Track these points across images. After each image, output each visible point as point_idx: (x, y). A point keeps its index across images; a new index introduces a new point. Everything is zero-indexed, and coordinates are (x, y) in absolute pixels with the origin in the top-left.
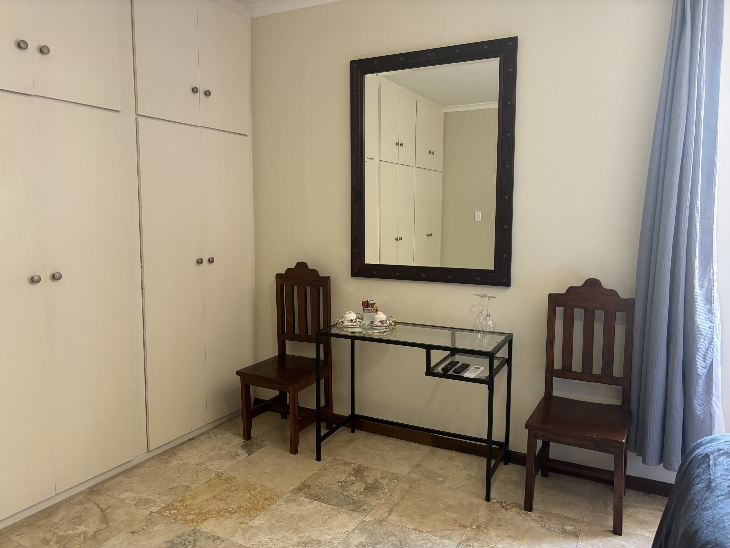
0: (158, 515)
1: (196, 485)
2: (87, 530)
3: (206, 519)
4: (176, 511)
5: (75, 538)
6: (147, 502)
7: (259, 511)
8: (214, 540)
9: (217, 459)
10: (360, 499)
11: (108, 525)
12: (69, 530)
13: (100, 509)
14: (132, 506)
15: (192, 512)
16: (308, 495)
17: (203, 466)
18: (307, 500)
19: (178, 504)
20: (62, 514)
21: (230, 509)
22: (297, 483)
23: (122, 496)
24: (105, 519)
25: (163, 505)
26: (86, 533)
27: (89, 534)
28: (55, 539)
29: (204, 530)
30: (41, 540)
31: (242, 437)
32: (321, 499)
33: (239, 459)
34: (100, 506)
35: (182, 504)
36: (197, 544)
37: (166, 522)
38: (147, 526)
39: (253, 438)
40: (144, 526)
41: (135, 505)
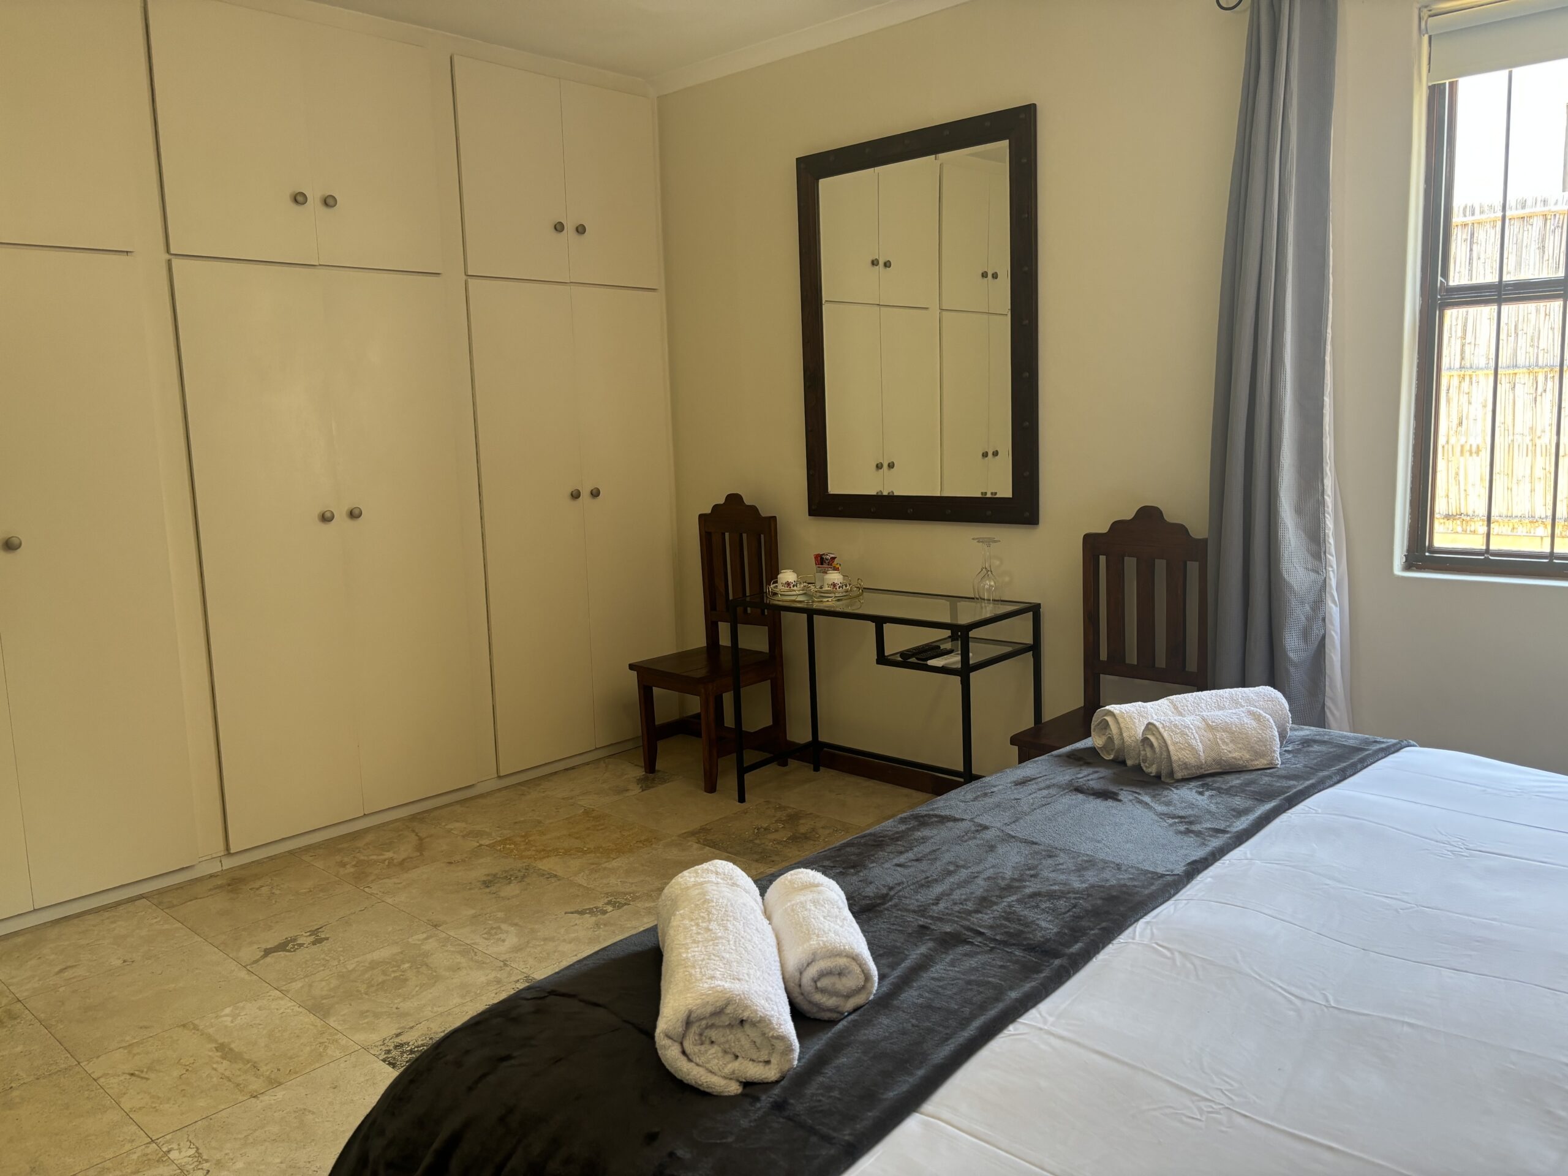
0: (488, 848)
1: (551, 821)
2: (395, 856)
3: (548, 857)
4: (513, 846)
5: (378, 863)
6: (479, 834)
7: (623, 854)
8: (548, 878)
9: (595, 794)
10: (776, 849)
11: (423, 854)
12: (373, 855)
13: (417, 838)
14: (459, 837)
15: (534, 848)
16: (701, 841)
17: (570, 801)
18: (696, 846)
19: (518, 839)
20: (370, 837)
21: (585, 849)
22: (696, 826)
23: (449, 826)
24: (421, 847)
25: (499, 839)
26: (393, 860)
27: (395, 861)
28: (354, 863)
29: (540, 867)
30: (337, 863)
31: (643, 769)
32: (717, 846)
33: (627, 795)
34: (419, 834)
35: (524, 839)
36: (526, 880)
37: (495, 855)
38: (470, 858)
39: (659, 771)
40: (466, 857)
41: (463, 836)
